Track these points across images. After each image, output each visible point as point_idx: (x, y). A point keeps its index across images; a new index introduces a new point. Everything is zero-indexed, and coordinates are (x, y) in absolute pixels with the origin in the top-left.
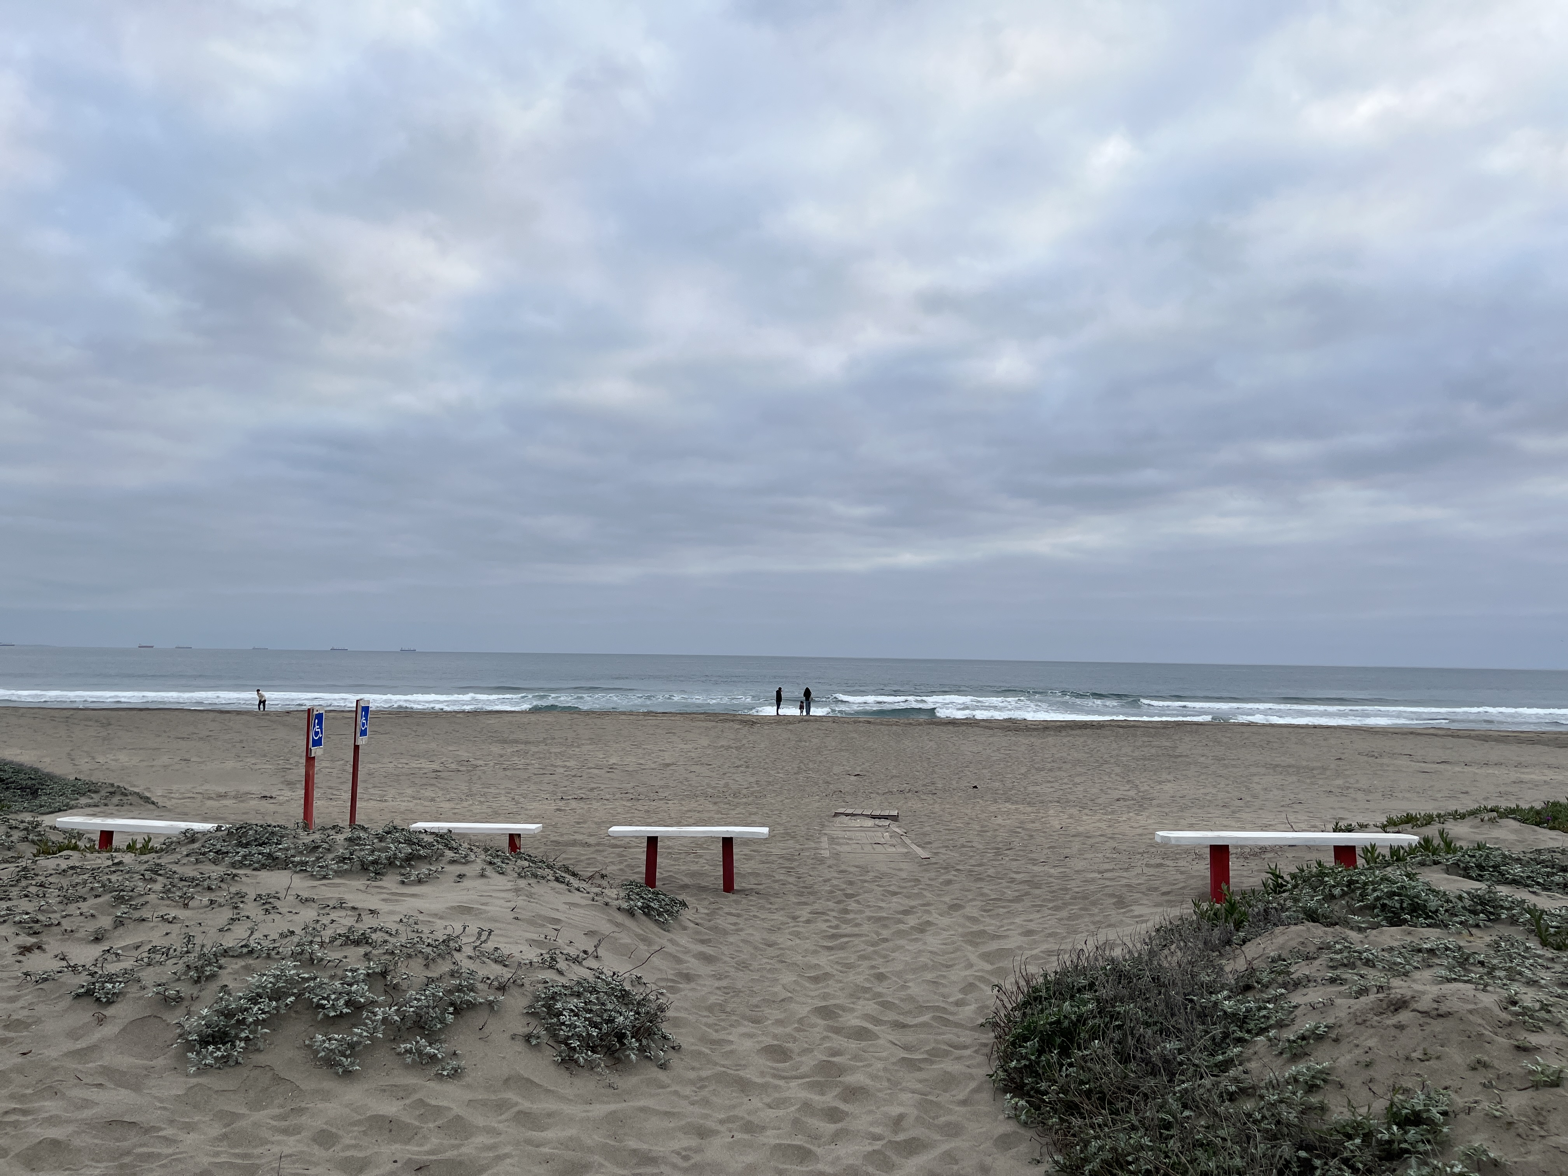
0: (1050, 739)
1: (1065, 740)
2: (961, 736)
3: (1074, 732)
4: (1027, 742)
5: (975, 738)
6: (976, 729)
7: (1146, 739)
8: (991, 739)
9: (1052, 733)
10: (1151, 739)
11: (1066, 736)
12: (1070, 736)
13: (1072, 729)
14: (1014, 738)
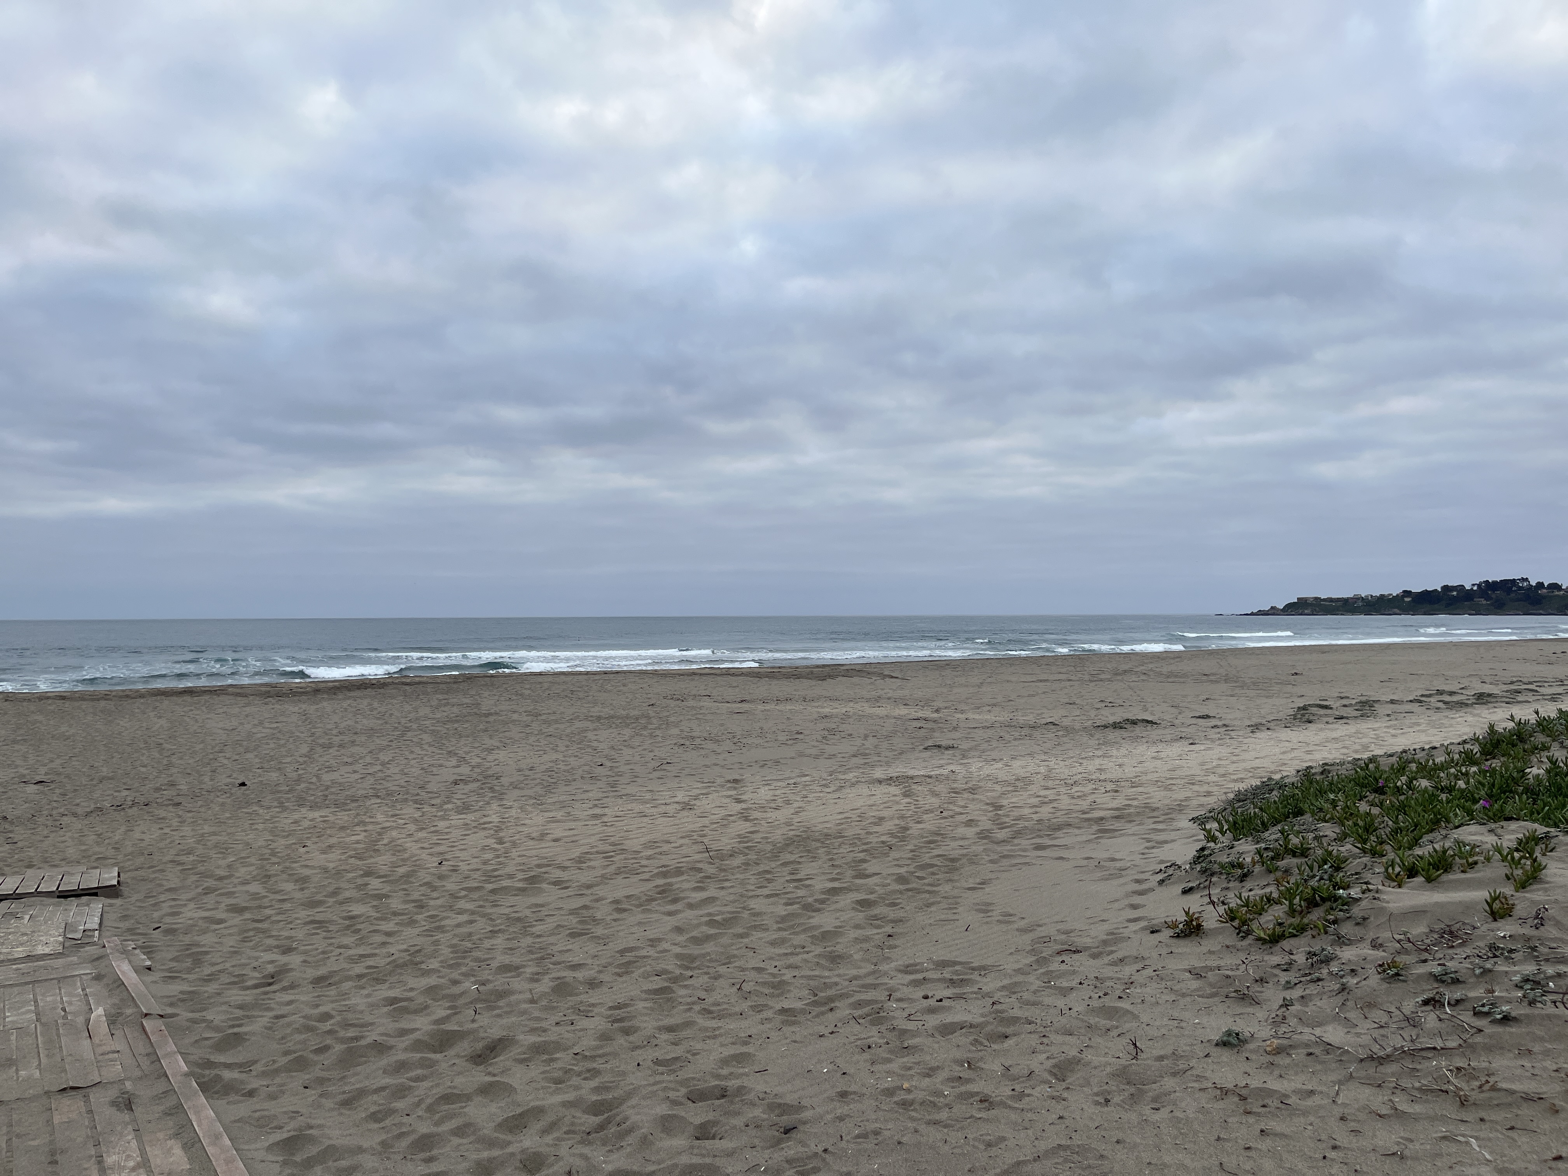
0: (325, 704)
1: (345, 704)
2: (204, 708)
3: (352, 694)
4: (296, 709)
5: (225, 709)
6: (222, 698)
7: (440, 697)
8: (247, 709)
9: (325, 696)
10: (446, 696)
11: (345, 699)
12: (349, 698)
13: (350, 690)
14: (277, 706)
